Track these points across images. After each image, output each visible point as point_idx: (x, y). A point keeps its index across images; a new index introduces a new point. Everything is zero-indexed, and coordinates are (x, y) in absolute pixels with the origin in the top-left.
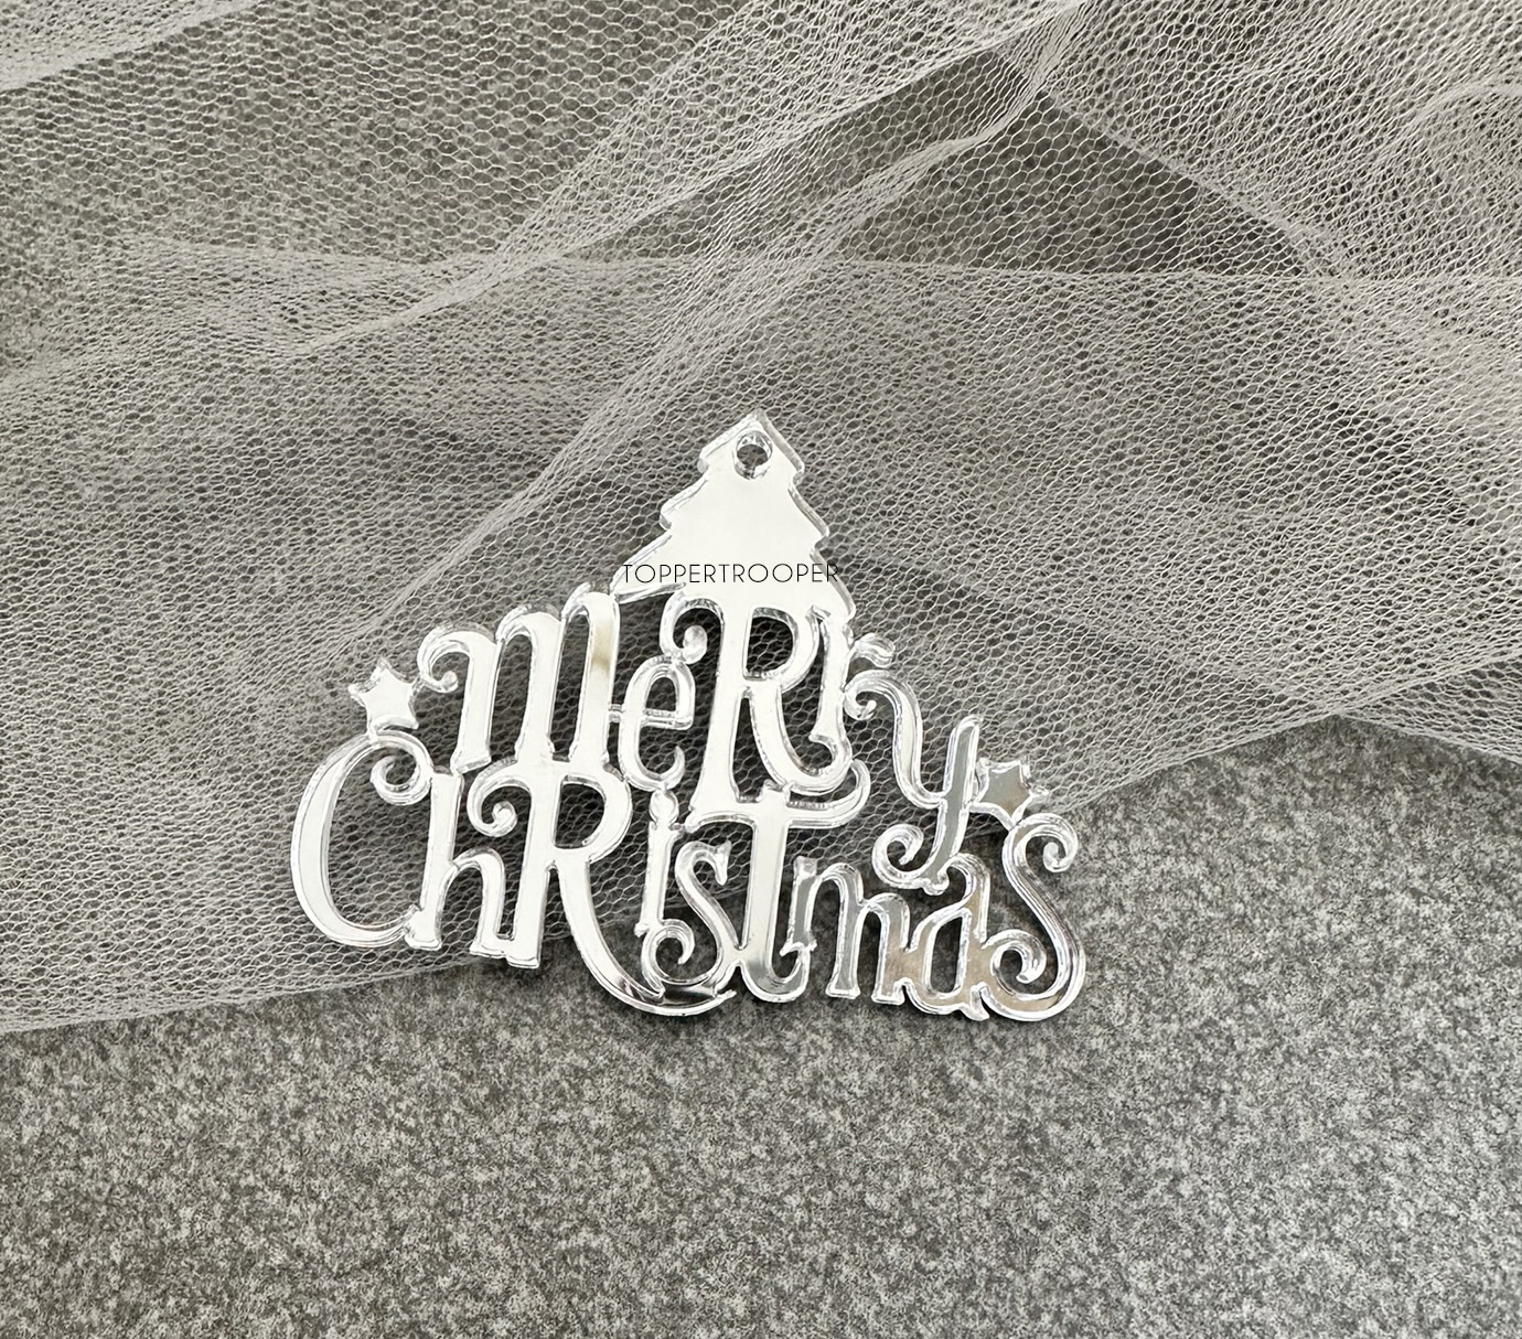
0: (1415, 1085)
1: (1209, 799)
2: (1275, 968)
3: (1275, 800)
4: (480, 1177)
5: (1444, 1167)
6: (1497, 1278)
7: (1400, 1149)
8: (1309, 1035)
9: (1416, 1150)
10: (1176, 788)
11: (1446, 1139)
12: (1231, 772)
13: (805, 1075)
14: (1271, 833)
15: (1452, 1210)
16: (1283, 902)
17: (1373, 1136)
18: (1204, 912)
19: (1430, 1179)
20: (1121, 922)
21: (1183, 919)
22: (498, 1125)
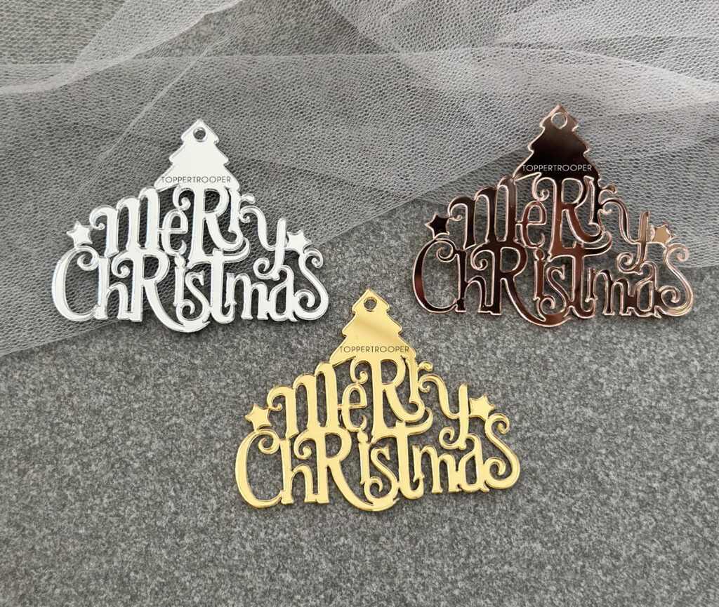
0: (447, 323)
1: (371, 234)
2: (398, 290)
3: (394, 231)
4: (136, 406)
5: (459, 349)
6: (478, 383)
7: (444, 345)
8: (411, 311)
9: (449, 344)
10: (359, 233)
11: (458, 339)
12: (378, 223)
13: (242, 353)
14: (393, 243)
15: (462, 363)
16: (399, 267)
17: (434, 342)
18: (372, 274)
19: (454, 354)
20: (344, 283)
21: (365, 278)
22: (139, 387)
